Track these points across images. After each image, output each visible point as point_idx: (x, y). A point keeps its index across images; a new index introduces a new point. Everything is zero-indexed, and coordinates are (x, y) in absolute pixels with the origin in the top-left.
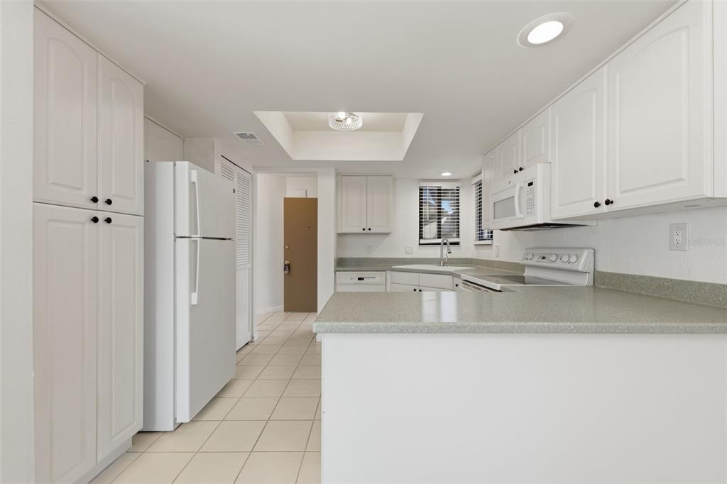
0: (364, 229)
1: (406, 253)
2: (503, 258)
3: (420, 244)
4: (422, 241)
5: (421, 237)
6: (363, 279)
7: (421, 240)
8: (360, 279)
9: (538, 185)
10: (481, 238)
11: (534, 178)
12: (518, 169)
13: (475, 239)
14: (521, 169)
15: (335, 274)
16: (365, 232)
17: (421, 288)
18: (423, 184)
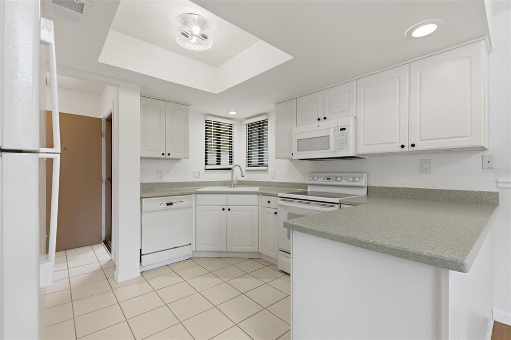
0: (163, 154)
1: (195, 177)
2: (278, 180)
3: (205, 170)
4: (208, 167)
5: (206, 164)
6: (172, 204)
7: (206, 166)
8: (168, 204)
9: (351, 131)
10: (249, 165)
11: (348, 125)
12: (322, 118)
13: (245, 166)
14: (325, 118)
15: (141, 201)
16: (164, 156)
17: (229, 207)
18: (209, 118)
